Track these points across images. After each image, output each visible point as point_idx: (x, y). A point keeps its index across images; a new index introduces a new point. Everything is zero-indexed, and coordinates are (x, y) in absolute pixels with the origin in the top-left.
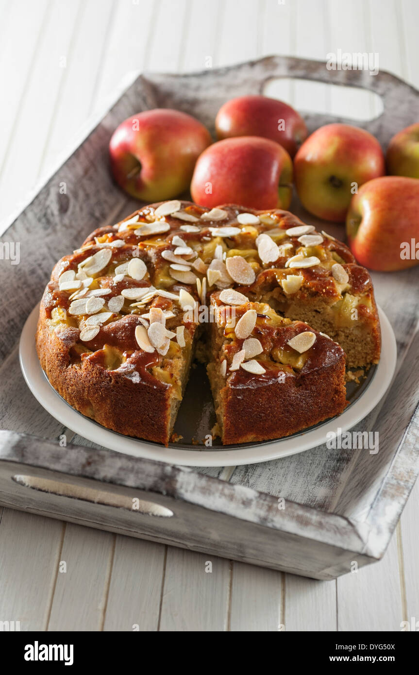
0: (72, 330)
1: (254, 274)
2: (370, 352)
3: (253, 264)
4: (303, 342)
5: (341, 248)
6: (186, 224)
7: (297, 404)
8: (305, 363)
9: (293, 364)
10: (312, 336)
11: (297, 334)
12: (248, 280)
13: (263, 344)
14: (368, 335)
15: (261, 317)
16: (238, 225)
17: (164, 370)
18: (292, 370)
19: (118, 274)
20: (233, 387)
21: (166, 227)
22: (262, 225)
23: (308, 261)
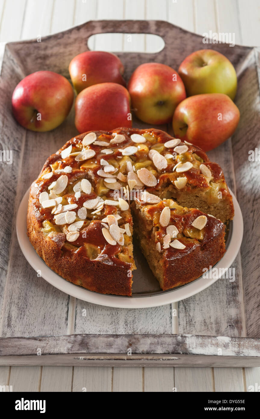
0: (60, 235)
1: (155, 178)
2: (229, 214)
3: (152, 172)
4: (200, 223)
5: (198, 150)
6: (103, 148)
7: (203, 260)
8: (204, 236)
9: (197, 238)
10: (205, 218)
11: (195, 218)
12: (153, 183)
13: (178, 228)
14: (227, 206)
15: (172, 210)
16: (134, 144)
17: (125, 254)
18: (198, 241)
19: (76, 192)
20: (168, 259)
21: (92, 153)
22: (148, 142)
23: (185, 166)
